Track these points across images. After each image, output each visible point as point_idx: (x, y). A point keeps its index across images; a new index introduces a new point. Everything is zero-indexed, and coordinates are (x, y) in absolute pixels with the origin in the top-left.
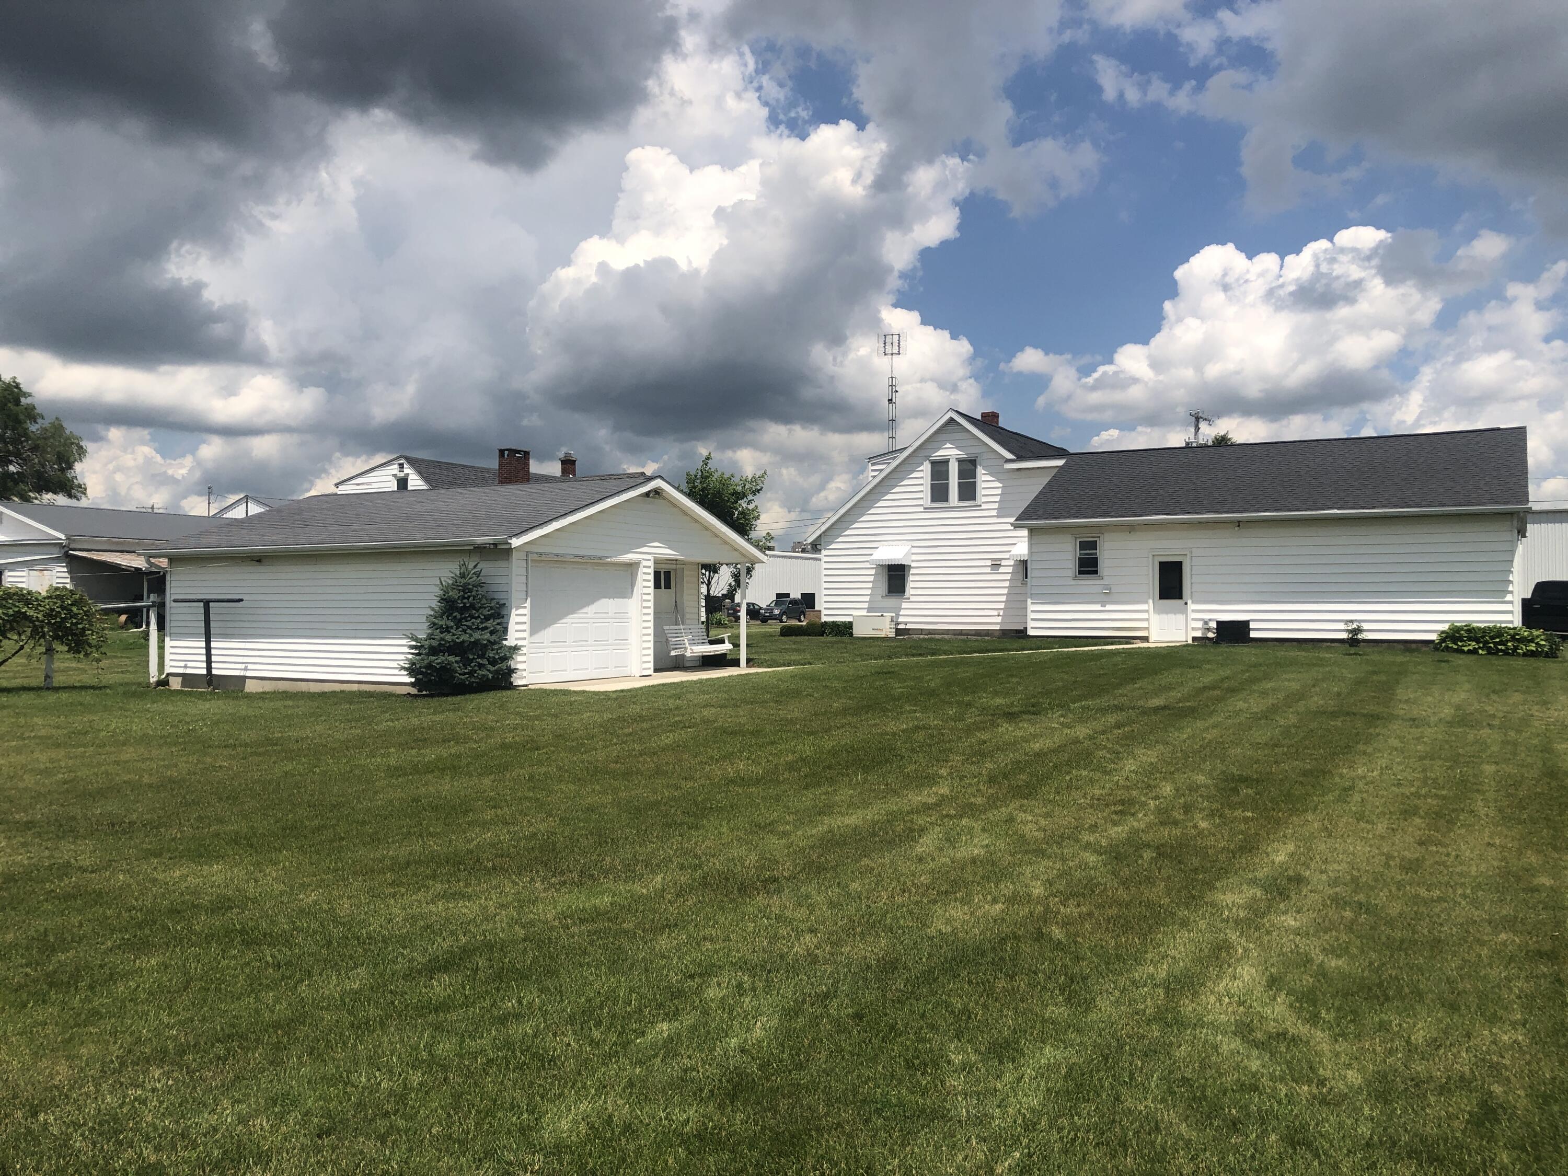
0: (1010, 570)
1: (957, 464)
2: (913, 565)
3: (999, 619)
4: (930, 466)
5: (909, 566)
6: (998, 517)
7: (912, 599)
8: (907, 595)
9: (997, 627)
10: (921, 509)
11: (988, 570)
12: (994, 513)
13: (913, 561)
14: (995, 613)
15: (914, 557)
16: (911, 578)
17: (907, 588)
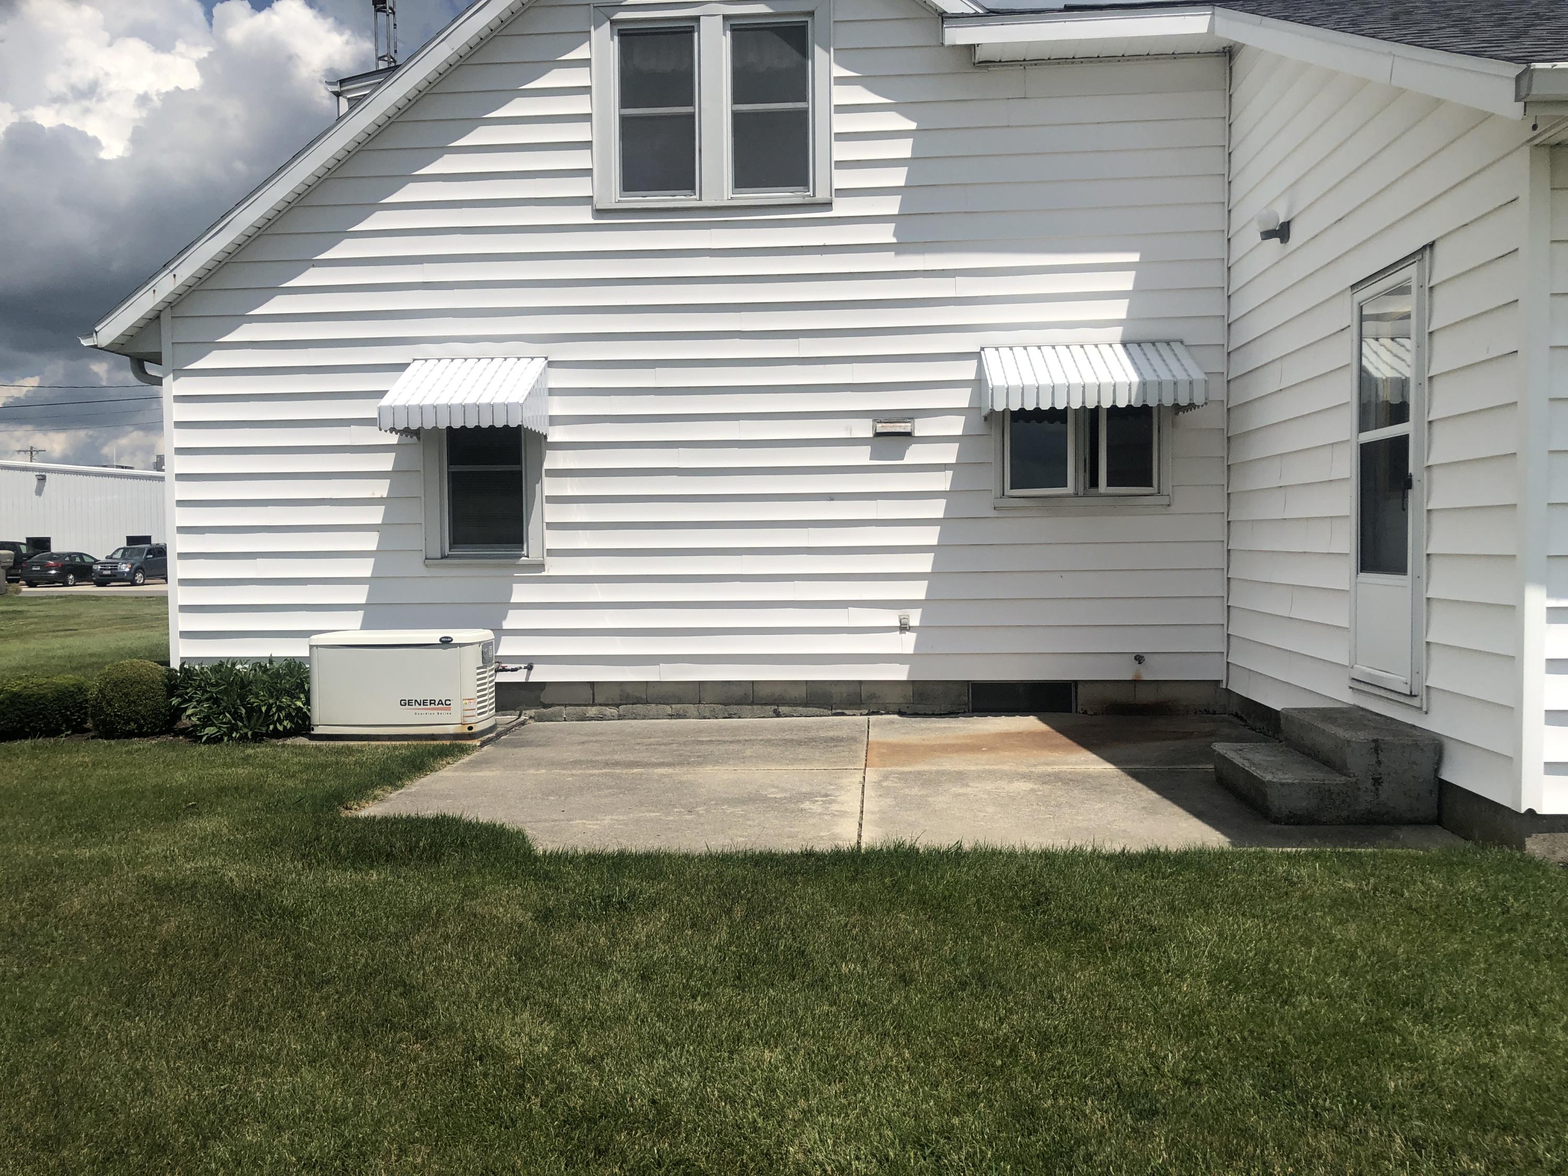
0: (949, 454)
1: (726, 41)
2: (556, 435)
3: (906, 644)
4: (613, 47)
5: (540, 439)
6: (899, 248)
7: (554, 567)
8: (533, 550)
9: (900, 673)
10: (584, 216)
11: (862, 456)
12: (885, 234)
13: (554, 420)
14: (891, 618)
15: (558, 407)
16: (549, 487)
17: (532, 528)
